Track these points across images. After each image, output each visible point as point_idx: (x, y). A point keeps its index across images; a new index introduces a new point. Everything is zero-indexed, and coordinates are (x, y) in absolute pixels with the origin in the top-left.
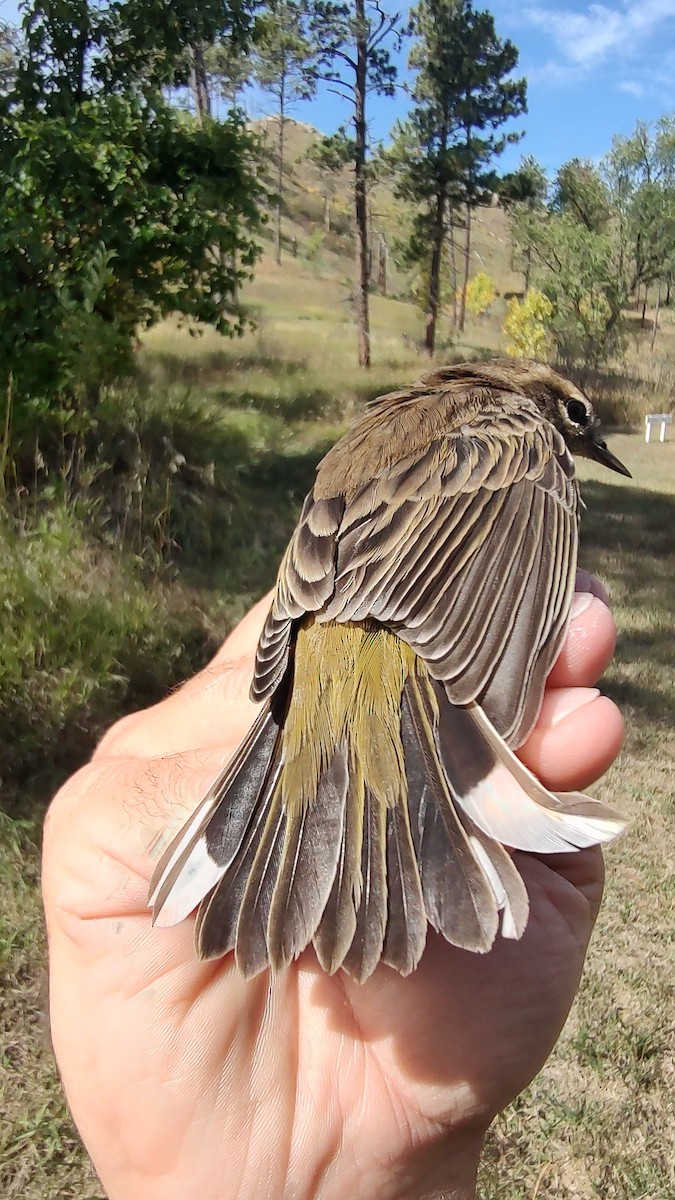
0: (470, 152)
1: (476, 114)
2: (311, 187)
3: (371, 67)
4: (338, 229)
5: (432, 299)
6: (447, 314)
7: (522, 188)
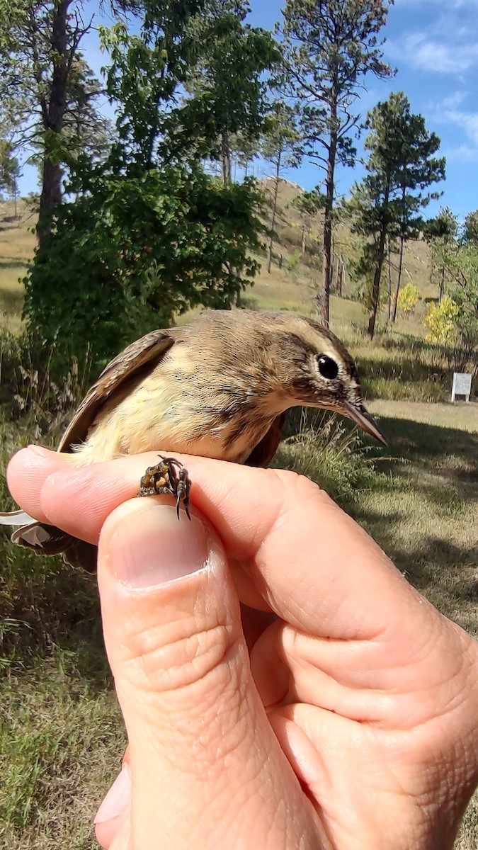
0: (405, 204)
1: (410, 180)
2: (295, 224)
3: (340, 149)
4: (312, 251)
5: (373, 301)
6: (384, 310)
7: (441, 229)
